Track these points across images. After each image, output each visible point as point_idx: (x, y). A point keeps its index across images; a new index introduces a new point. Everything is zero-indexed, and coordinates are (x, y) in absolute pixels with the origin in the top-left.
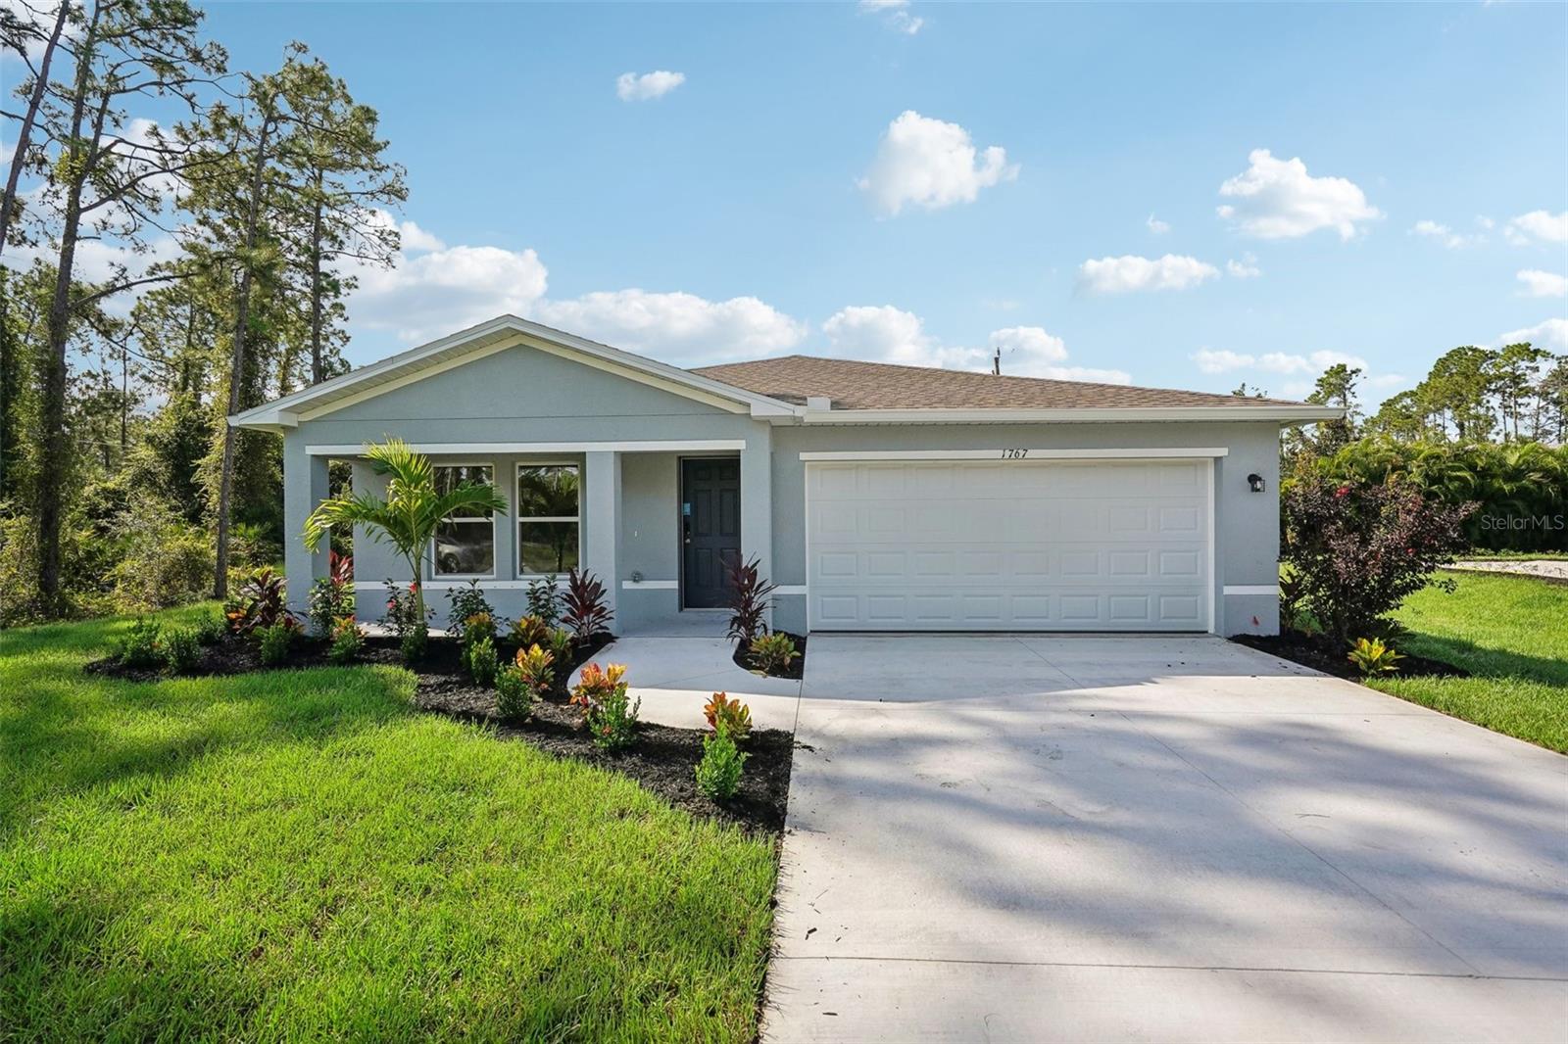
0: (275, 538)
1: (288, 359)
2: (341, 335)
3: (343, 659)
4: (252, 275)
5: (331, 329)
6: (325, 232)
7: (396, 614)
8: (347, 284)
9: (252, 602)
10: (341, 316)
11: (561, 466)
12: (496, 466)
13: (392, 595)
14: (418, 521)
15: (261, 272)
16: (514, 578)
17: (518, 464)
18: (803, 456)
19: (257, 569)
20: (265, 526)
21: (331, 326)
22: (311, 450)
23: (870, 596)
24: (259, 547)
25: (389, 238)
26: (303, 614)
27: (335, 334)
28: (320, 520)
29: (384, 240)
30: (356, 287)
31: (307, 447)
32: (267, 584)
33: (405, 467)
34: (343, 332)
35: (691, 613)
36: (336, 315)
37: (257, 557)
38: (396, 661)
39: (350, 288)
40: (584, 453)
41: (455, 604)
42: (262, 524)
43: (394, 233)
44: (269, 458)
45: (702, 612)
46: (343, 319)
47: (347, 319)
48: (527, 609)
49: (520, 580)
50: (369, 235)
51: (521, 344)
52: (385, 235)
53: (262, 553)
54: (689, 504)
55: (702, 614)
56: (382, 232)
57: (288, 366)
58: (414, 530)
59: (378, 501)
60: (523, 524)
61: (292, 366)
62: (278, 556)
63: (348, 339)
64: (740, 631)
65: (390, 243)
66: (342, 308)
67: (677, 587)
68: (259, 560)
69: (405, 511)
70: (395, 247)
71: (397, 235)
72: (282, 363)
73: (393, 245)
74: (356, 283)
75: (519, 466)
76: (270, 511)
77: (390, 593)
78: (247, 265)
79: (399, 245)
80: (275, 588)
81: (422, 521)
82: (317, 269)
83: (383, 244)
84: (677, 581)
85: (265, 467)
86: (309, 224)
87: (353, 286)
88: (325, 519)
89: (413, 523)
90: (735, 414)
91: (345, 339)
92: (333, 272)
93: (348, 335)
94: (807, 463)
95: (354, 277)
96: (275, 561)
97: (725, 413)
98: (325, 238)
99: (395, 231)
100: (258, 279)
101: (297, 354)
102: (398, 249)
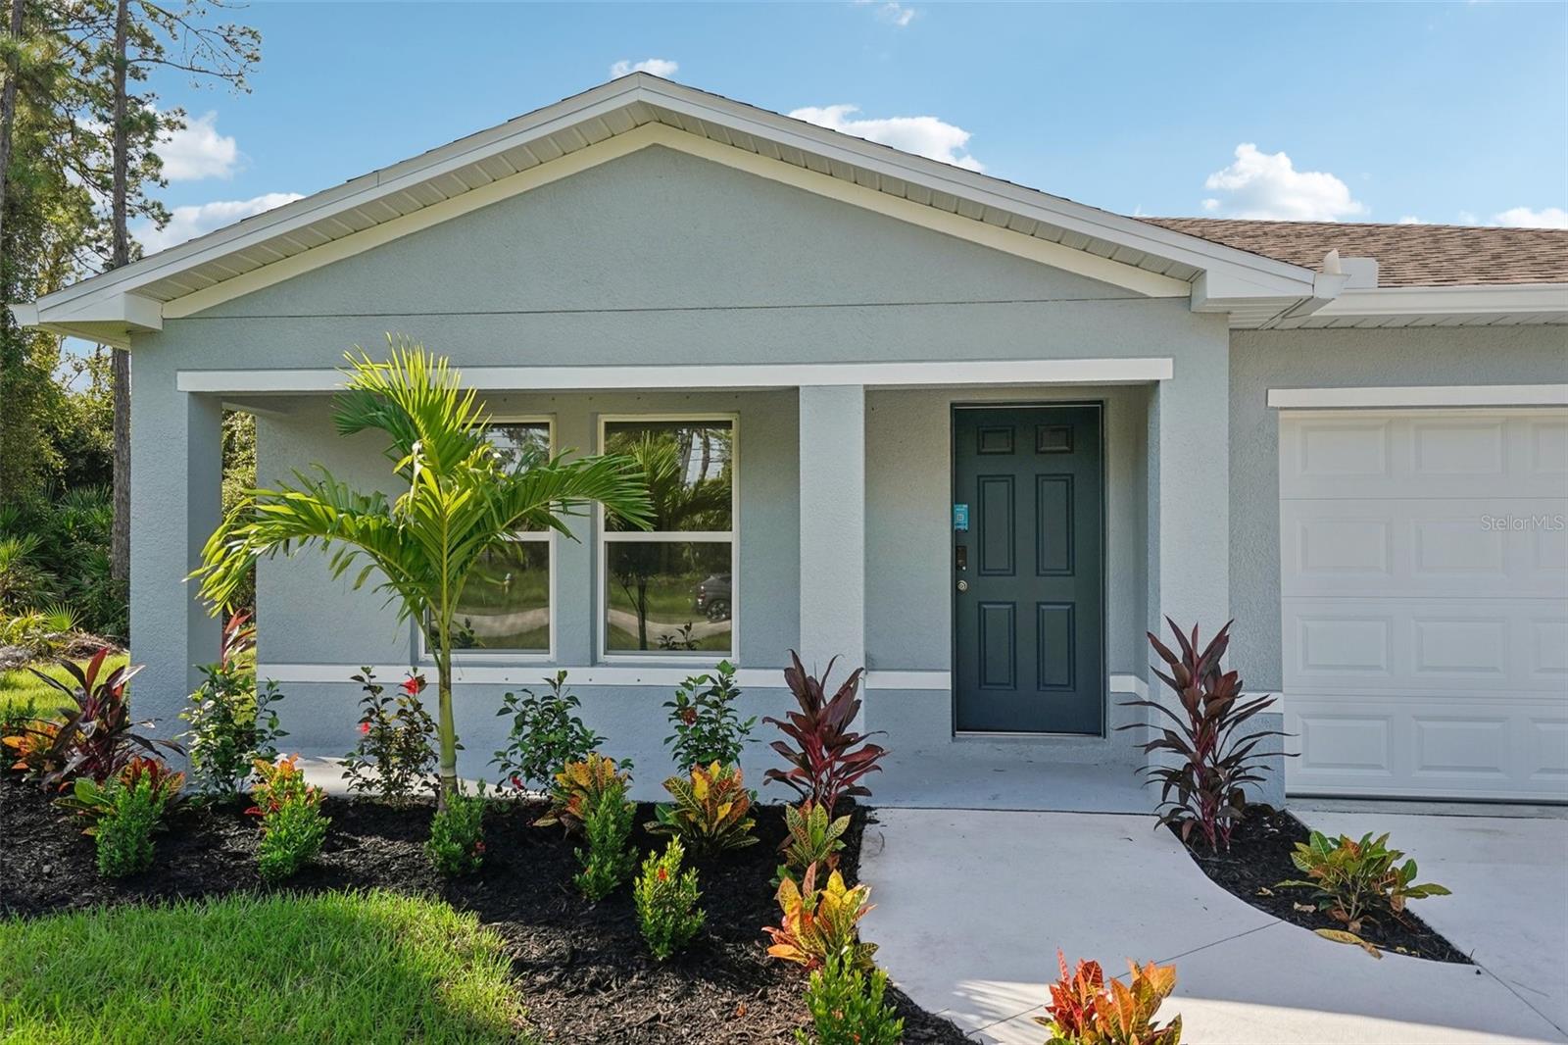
0: (43, 563)
1: (57, 262)
2: (156, 211)
3: (288, 870)
4: (18, 86)
5: (139, 201)
6: (132, 33)
7: (381, 745)
8: (168, 122)
9: (65, 720)
10: (156, 178)
12: (556, 421)
13: (370, 705)
14: (456, 541)
15: (33, 80)
16: (594, 663)
17: (604, 419)
18: (1277, 397)
19: (17, 619)
20: (27, 540)
21: (140, 195)
22: (190, 382)
23: (1418, 718)
24: (19, 579)
25: (241, 40)
26: (177, 748)
27: (146, 209)
28: (245, 536)
29: (233, 43)
30: (183, 127)
32: (101, 679)
33: (431, 413)
34: (159, 206)
35: (980, 745)
36: (147, 177)
37: (13, 596)
39: (172, 129)
40: (796, 389)
41: (519, 727)
42: (21, 538)
43: (250, 32)
44: (33, 423)
45: (998, 741)
46: (159, 183)
47: (166, 183)
48: (668, 740)
49: (607, 665)
50: (211, 36)
51: (654, 145)
52: (235, 36)
53: (23, 589)
54: (966, 506)
55: (1000, 746)
56: (230, 30)
57: (57, 273)
58: (446, 566)
59: (350, 494)
60: (610, 545)
61: (64, 272)
62: (49, 594)
63: (167, 218)
64: (1190, 802)
65: (242, 48)
66: (159, 164)
67: (950, 688)
68: (16, 601)
69: (430, 515)
70: (252, 56)
71: (254, 35)
72: (48, 268)
73: (249, 53)
74: (183, 120)
75: (607, 424)
76: (36, 515)
77: (367, 700)
78: (9, 67)
79: (257, 54)
80: (116, 685)
81: (464, 539)
82: (121, 90)
83: (231, 51)
84: (950, 673)
85: (26, 438)
86: (104, 17)
87: (178, 126)
88: (257, 534)
89: (446, 547)
90: (1149, 298)
91: (162, 219)
92: (148, 96)
93: (167, 212)
94: (1282, 414)
95: (181, 110)
96: (47, 604)
97: (1125, 294)
98: (131, 41)
99: (251, 29)
100: (27, 95)
101: (72, 251)
102: (257, 59)
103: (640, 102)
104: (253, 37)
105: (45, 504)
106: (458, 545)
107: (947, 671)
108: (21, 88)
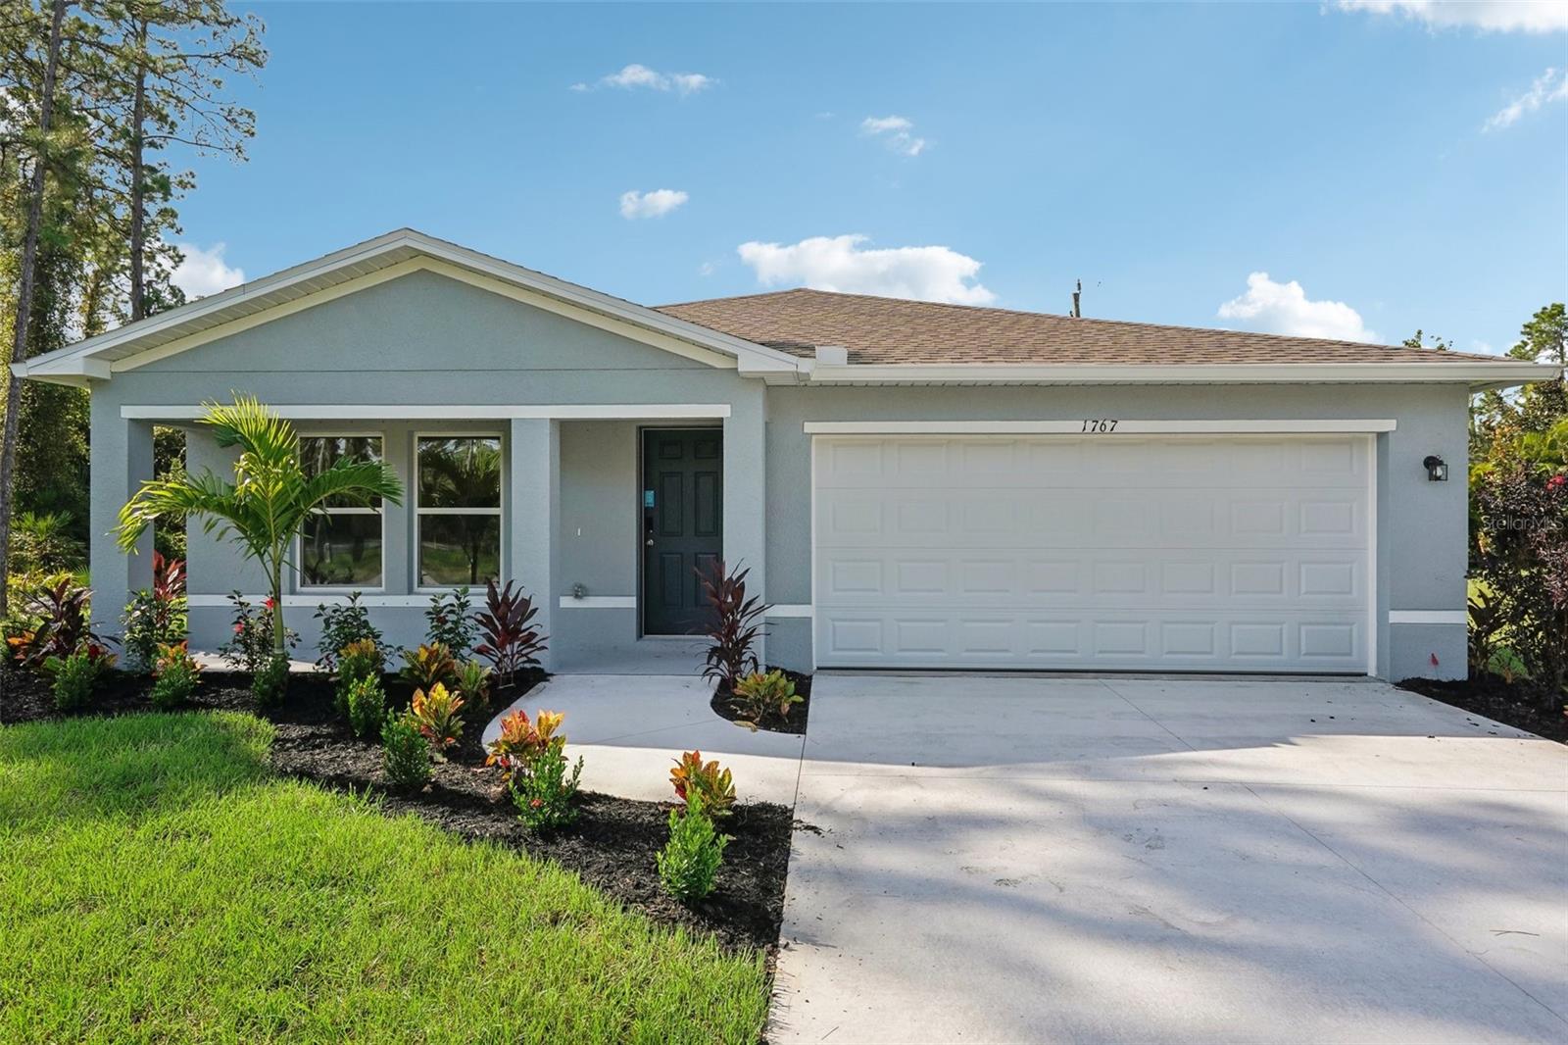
0: (75, 534)
1: (97, 285)
2: (171, 253)
3: (170, 703)
4: (47, 167)
5: (157, 245)
6: (150, 109)
7: (245, 640)
8: (181, 182)
9: (43, 623)
10: (172, 226)
11: (477, 438)
12: (386, 436)
13: (239, 614)
14: (278, 513)
15: (58, 162)
16: (410, 592)
17: (417, 435)
18: (810, 427)
19: (50, 577)
20: (62, 516)
21: (158, 240)
22: (129, 412)
23: (899, 620)
24: (54, 546)
25: (240, 119)
26: (115, 640)
27: (163, 251)
28: (141, 509)
29: (232, 121)
30: (193, 186)
31: (122, 407)
32: (65, 598)
33: (261, 437)
34: (175, 249)
35: (654, 642)
36: (165, 225)
37: (51, 560)
38: (245, 705)
39: (185, 188)
40: (510, 420)
41: (328, 626)
42: (57, 514)
43: (247, 112)
44: (69, 423)
45: (665, 640)
46: (175, 230)
47: (181, 230)
48: (427, 635)
49: (419, 594)
50: (212, 115)
51: (423, 270)
52: (234, 115)
53: (57, 554)
54: (652, 492)
55: (667, 643)
56: (230, 111)
57: (97, 295)
58: (272, 525)
59: (222, 484)
60: (423, 517)
61: (103, 294)
62: (80, 558)
63: (181, 258)
64: (721, 666)
65: (241, 126)
66: (174, 215)
67: (635, 606)
68: (52, 564)
69: (260, 497)
70: (248, 132)
71: (250, 115)
72: (89, 290)
73: (246, 129)
74: (193, 181)
75: (419, 438)
76: (69, 495)
77: (238, 610)
78: (40, 153)
79: (253, 130)
80: (76, 602)
81: (283, 512)
82: (138, 160)
83: (231, 127)
84: (635, 598)
85: (64, 435)
86: (127, 97)
87: (189, 186)
88: (148, 508)
89: (271, 514)
90: (716, 368)
91: (177, 259)
92: (160, 165)
93: (181, 253)
94: (814, 437)
95: (191, 173)
96: (76, 566)
97: (703, 366)
98: (149, 117)
99: (248, 110)
100: (55, 174)
101: (109, 278)
102: (253, 134)
103: (406, 246)
104: (249, 117)
105: (79, 488)
106: (279, 516)
107: (633, 596)
108: (50, 168)
